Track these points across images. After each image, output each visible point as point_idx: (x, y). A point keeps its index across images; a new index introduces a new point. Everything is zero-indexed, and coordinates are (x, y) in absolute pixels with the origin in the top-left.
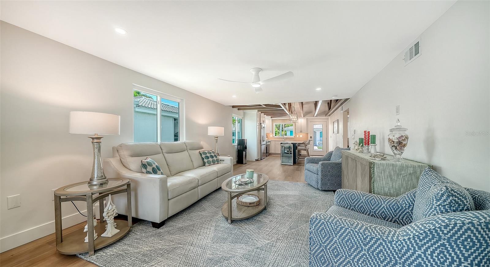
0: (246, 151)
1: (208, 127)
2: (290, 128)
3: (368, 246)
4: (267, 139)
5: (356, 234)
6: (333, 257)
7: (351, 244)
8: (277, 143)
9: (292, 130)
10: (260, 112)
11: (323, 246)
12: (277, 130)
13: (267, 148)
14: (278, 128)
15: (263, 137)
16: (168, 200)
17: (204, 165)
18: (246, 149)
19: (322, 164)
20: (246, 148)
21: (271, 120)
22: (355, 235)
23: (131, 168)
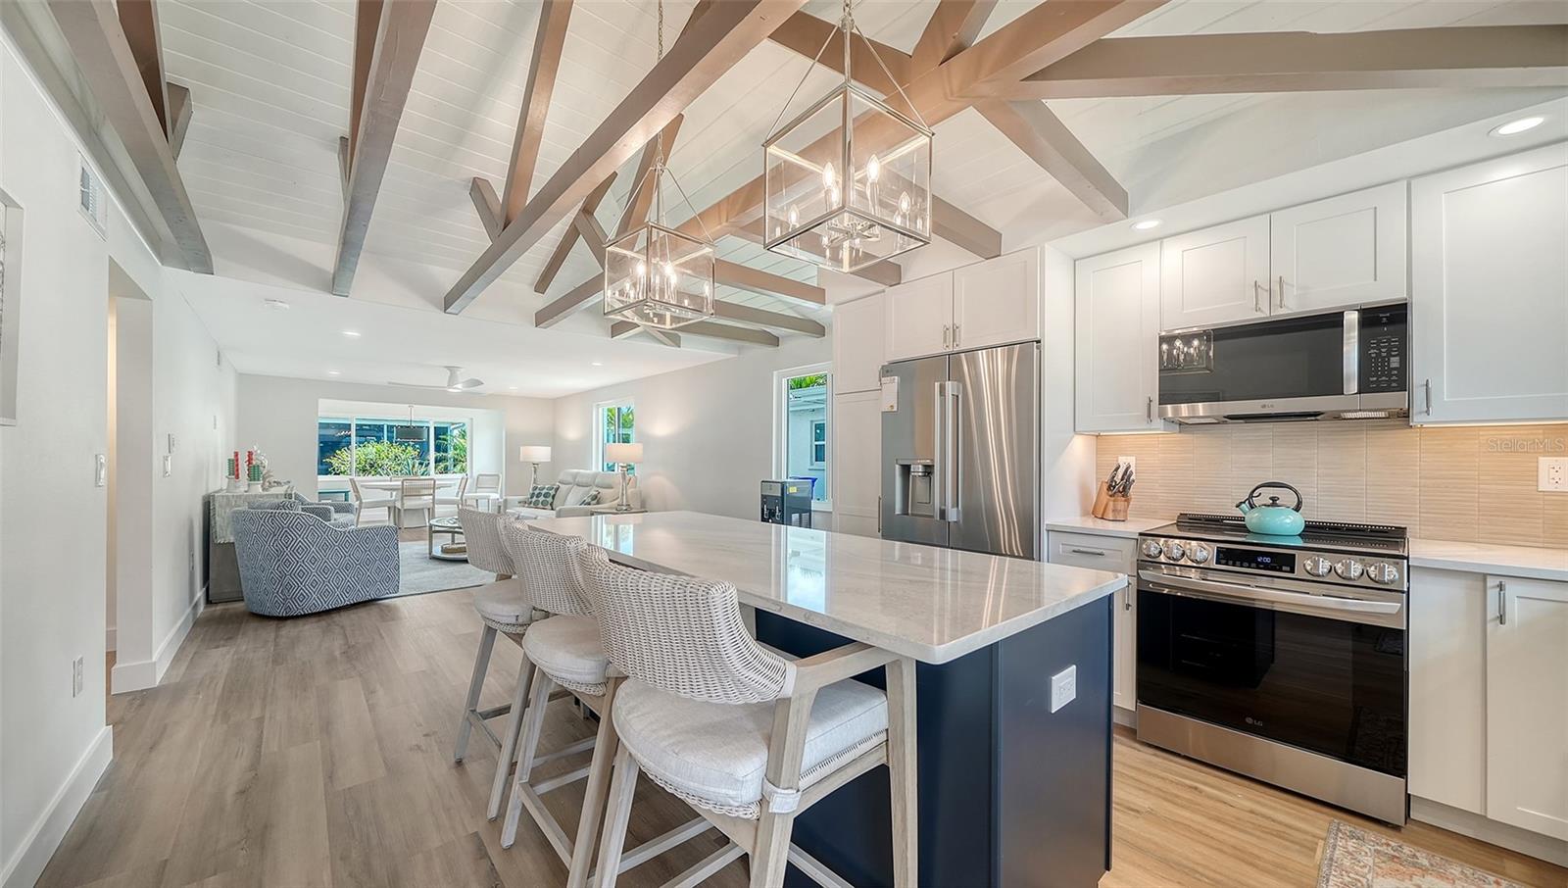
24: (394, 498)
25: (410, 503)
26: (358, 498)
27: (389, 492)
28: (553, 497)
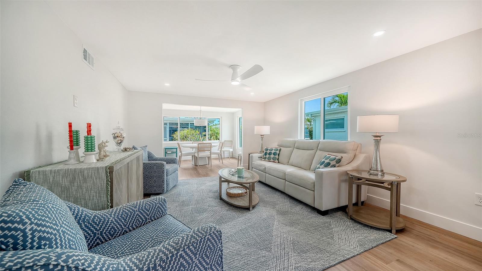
24: (194, 151)
25: (201, 154)
26: (181, 152)
27: (192, 149)
28: (279, 155)
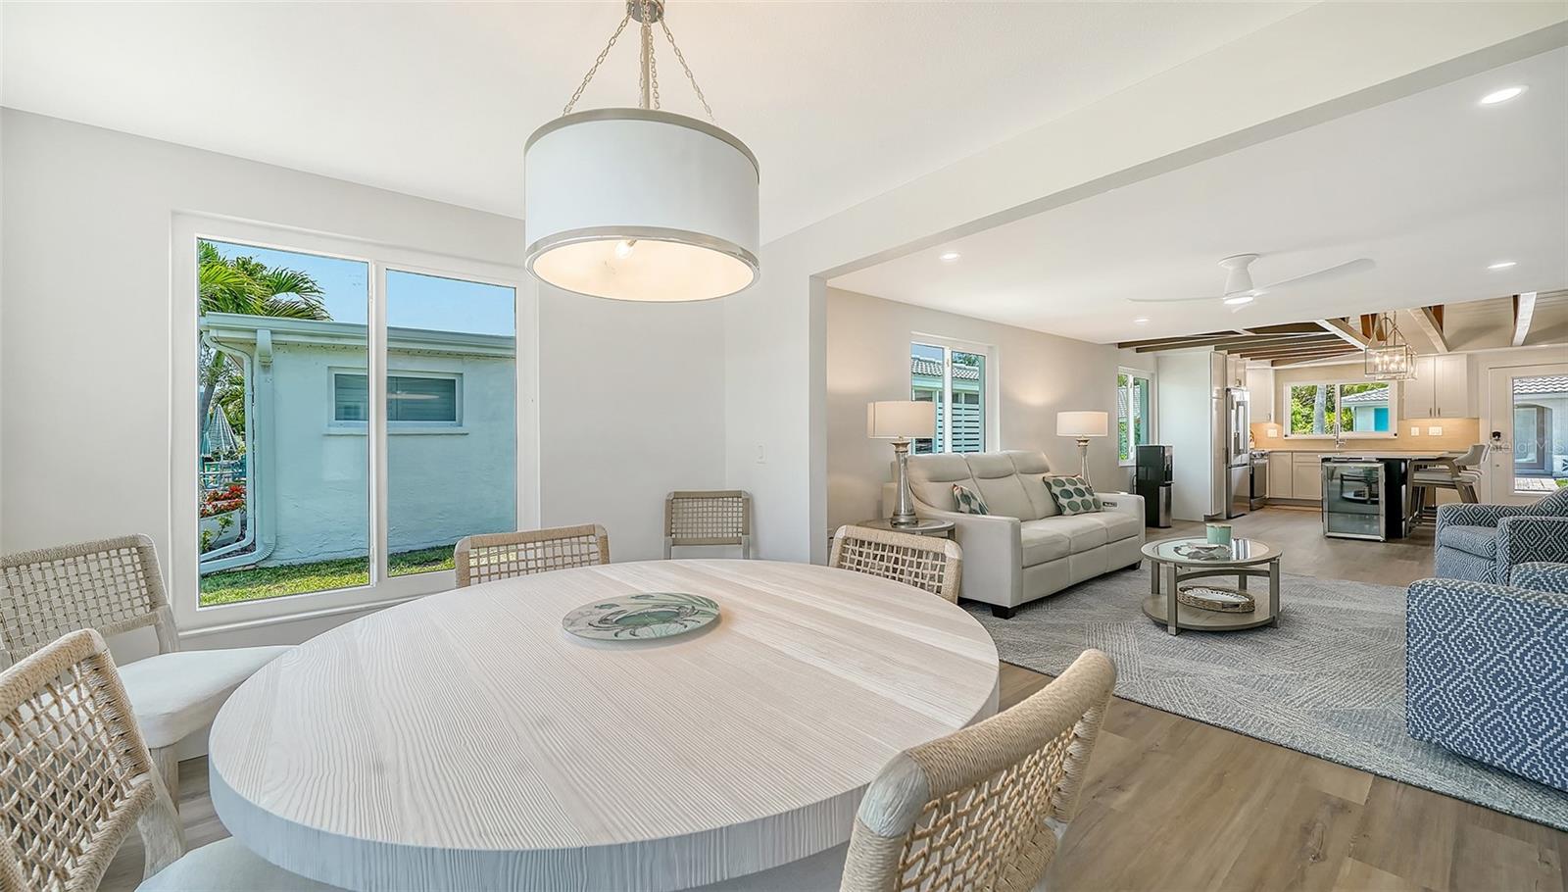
0: (1170, 485)
1: (1059, 414)
2: (1374, 395)
3: (1545, 627)
4: (1251, 445)
5: (1518, 606)
6: (1463, 654)
7: (1507, 627)
8: (1302, 459)
9: (1380, 405)
10: (1226, 352)
11: (1440, 635)
12: (1298, 407)
13: (1255, 476)
14: (1306, 397)
15: (1237, 439)
16: (1023, 568)
17: (1059, 512)
18: (1171, 480)
19: (1513, 526)
20: (1168, 475)
21: (1271, 373)
22: (1515, 608)
23: (933, 503)
